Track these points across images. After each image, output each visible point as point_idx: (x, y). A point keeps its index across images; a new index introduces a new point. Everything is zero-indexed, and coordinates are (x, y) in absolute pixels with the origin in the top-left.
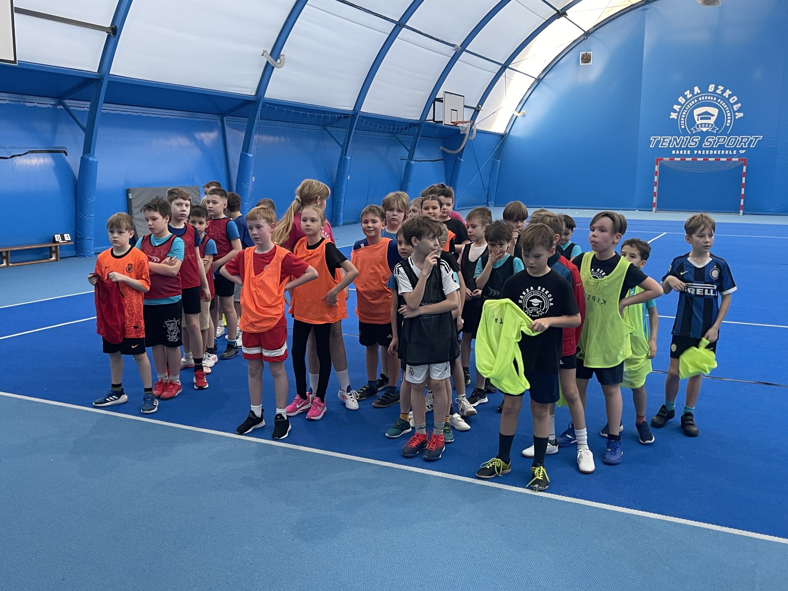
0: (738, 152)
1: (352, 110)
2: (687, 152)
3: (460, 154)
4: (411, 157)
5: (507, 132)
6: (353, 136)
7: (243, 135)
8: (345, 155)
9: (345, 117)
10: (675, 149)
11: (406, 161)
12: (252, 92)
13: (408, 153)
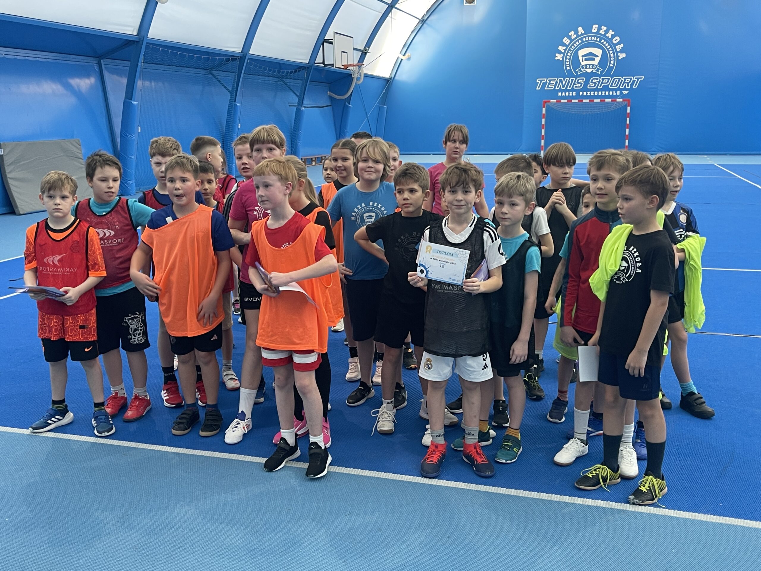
0: (621, 93)
1: (240, 51)
2: (572, 94)
3: (349, 99)
4: (301, 103)
5: (393, 76)
6: (242, 81)
7: (125, 81)
8: (235, 102)
9: (233, 60)
10: (562, 91)
11: (295, 108)
12: (133, 31)
13: (297, 99)
